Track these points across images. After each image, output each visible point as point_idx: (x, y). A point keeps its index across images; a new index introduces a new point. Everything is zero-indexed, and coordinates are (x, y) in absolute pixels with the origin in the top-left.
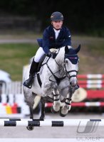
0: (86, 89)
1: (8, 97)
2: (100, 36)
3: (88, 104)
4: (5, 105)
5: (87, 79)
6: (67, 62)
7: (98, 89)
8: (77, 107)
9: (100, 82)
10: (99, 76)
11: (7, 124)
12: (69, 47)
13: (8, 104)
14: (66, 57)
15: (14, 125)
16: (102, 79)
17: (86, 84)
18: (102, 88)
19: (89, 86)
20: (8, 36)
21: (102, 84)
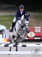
0: (35, 32)
1: (5, 36)
2: (40, 12)
3: (35, 38)
4: (5, 38)
5: (35, 29)
6: (25, 20)
7: (39, 33)
8: (31, 39)
9: (40, 30)
10: (40, 28)
11: (5, 46)
12: (25, 15)
13: (6, 38)
14: (24, 18)
15: (8, 46)
16: (41, 29)
17: (35, 31)
18: (41, 32)
19: (36, 31)
20: (6, 12)
21: (41, 31)
